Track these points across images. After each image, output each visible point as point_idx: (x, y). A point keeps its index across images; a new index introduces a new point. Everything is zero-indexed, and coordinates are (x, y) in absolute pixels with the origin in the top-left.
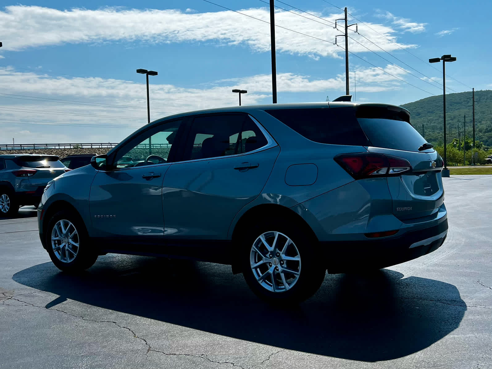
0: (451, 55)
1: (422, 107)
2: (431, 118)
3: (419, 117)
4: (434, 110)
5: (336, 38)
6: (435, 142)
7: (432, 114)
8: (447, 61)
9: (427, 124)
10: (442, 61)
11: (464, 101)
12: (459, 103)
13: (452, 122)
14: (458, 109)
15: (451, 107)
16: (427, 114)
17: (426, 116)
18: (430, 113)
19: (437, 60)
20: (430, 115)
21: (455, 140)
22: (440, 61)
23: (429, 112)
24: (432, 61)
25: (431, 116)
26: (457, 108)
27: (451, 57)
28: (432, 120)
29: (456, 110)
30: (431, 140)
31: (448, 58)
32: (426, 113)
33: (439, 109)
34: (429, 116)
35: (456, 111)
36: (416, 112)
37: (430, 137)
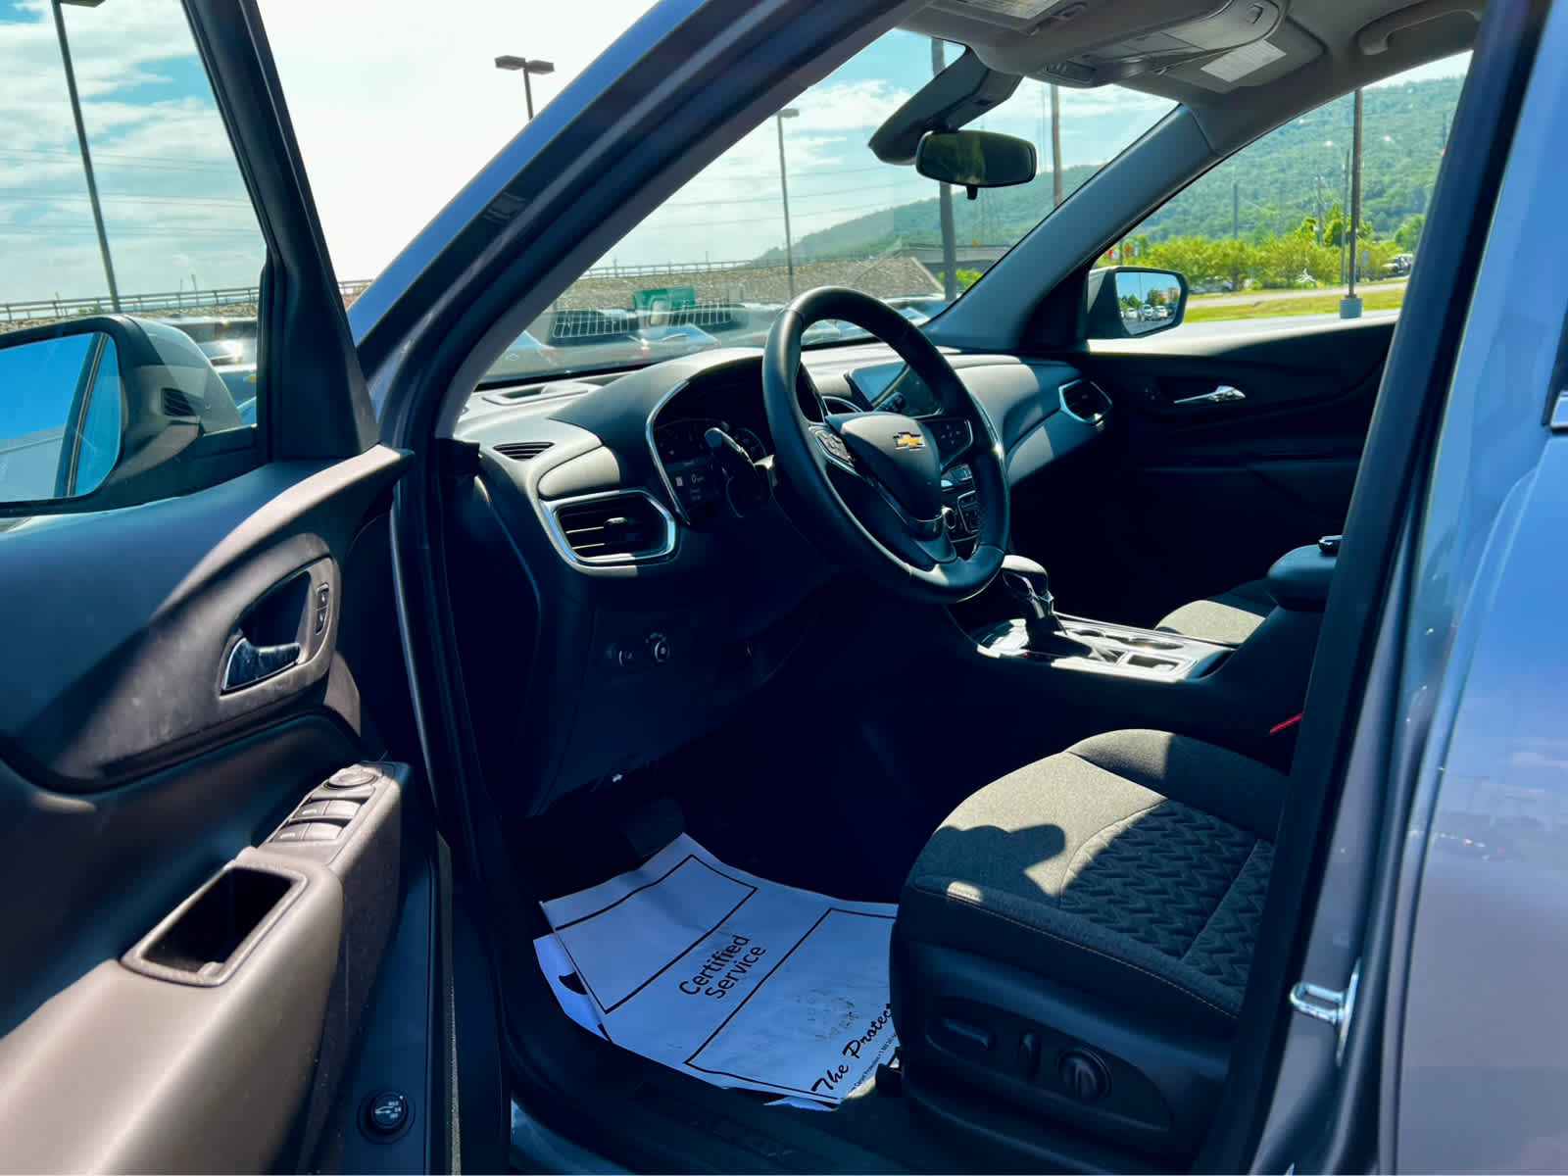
13: (1283, 176)
21: (1308, 220)
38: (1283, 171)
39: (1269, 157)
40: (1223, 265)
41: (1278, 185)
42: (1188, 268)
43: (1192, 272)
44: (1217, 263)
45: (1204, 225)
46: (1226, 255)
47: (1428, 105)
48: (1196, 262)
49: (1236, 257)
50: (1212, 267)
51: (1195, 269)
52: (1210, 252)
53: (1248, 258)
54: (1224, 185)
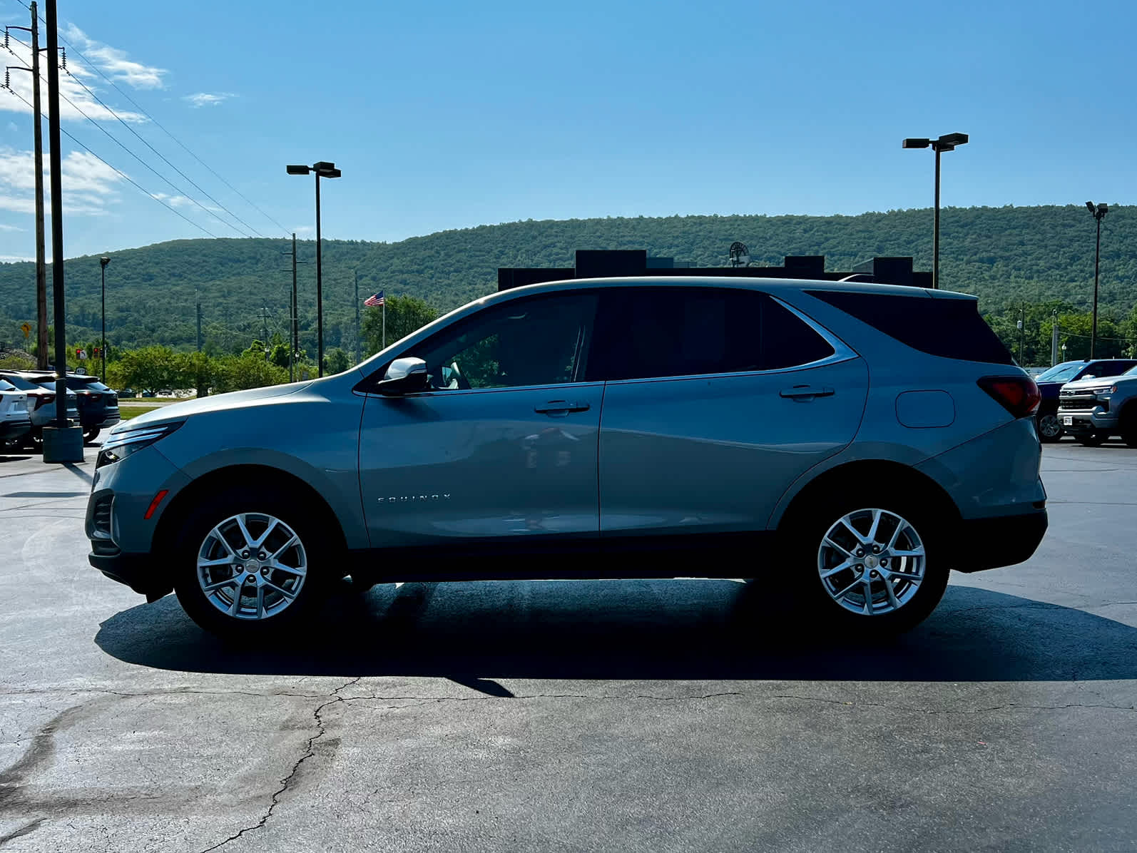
0: (333, 164)
1: (157, 264)
2: (178, 288)
3: (150, 285)
4: (185, 272)
5: (7, 73)
6: (192, 345)
7: (181, 280)
8: (325, 175)
9: (169, 303)
10: (313, 173)
11: (250, 258)
12: (238, 261)
13: (225, 301)
14: (239, 274)
15: (223, 268)
16: (169, 279)
17: (166, 283)
18: (177, 278)
19: (303, 170)
20: (174, 283)
21: (256, 342)
22: (308, 173)
23: (174, 275)
24: (292, 170)
25: (178, 285)
26: (235, 272)
27: (335, 168)
28: (181, 295)
29: (234, 275)
30: (182, 339)
31: (327, 170)
32: (168, 277)
33: (194, 269)
34: (174, 285)
35: (234, 278)
36: (144, 272)
37: (179, 333)
38: (224, 296)
39: (211, 283)
40: (191, 373)
41: (221, 308)
42: (158, 372)
43: (162, 377)
44: (184, 371)
45: (155, 335)
46: (192, 365)
47: (339, 260)
48: (166, 368)
49: (202, 368)
50: (180, 374)
51: (165, 374)
52: (178, 361)
53: (211, 369)
54: (172, 301)
